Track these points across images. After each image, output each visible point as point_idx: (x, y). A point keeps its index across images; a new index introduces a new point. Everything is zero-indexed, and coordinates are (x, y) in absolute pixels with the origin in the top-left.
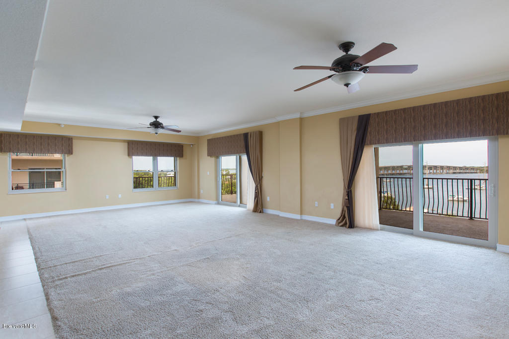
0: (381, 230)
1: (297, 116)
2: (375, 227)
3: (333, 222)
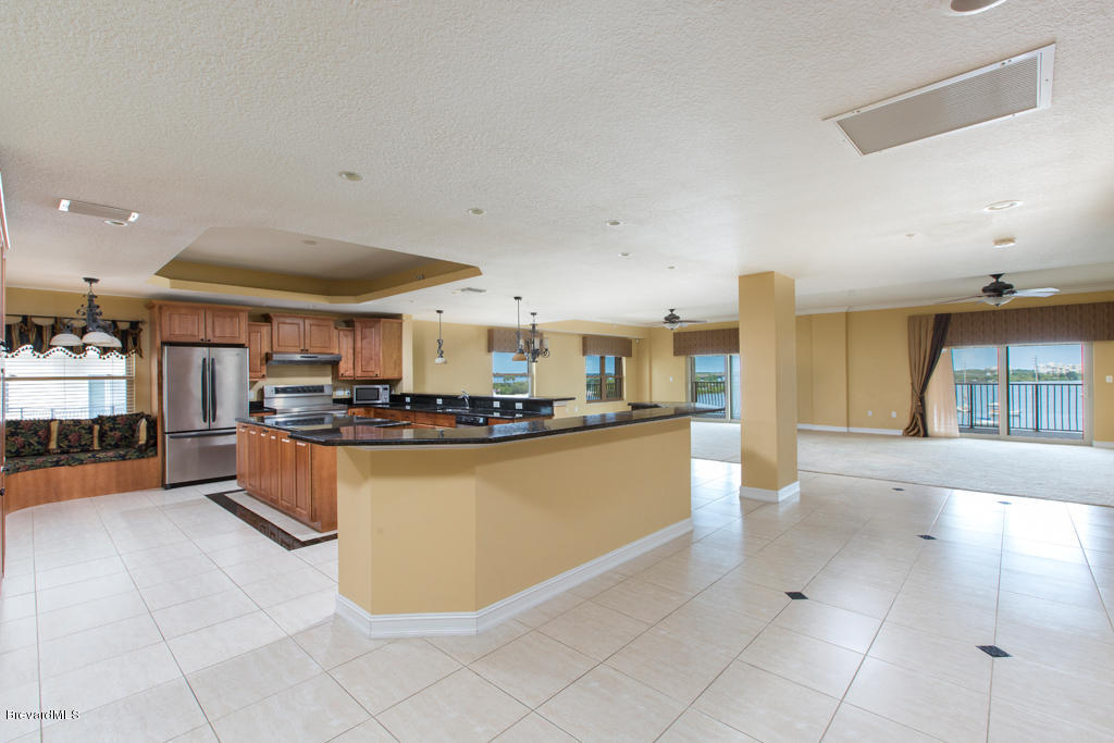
0: (961, 437)
1: (844, 310)
2: (953, 435)
3: (900, 432)
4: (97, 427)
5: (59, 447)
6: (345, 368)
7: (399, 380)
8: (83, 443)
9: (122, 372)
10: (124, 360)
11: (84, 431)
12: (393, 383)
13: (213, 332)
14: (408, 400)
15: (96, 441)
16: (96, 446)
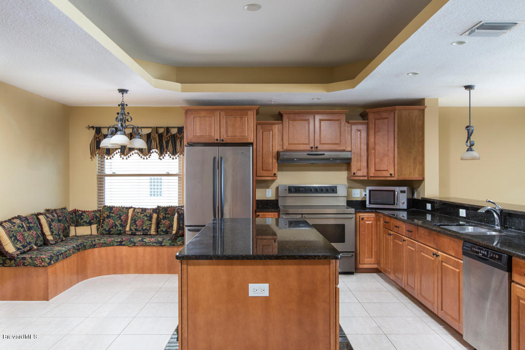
4: (155, 216)
5: (131, 230)
6: (359, 168)
7: (421, 181)
8: (144, 228)
9: (175, 170)
10: (177, 160)
11: (146, 218)
12: (413, 185)
13: (227, 131)
14: (429, 207)
15: (153, 227)
16: (153, 231)
